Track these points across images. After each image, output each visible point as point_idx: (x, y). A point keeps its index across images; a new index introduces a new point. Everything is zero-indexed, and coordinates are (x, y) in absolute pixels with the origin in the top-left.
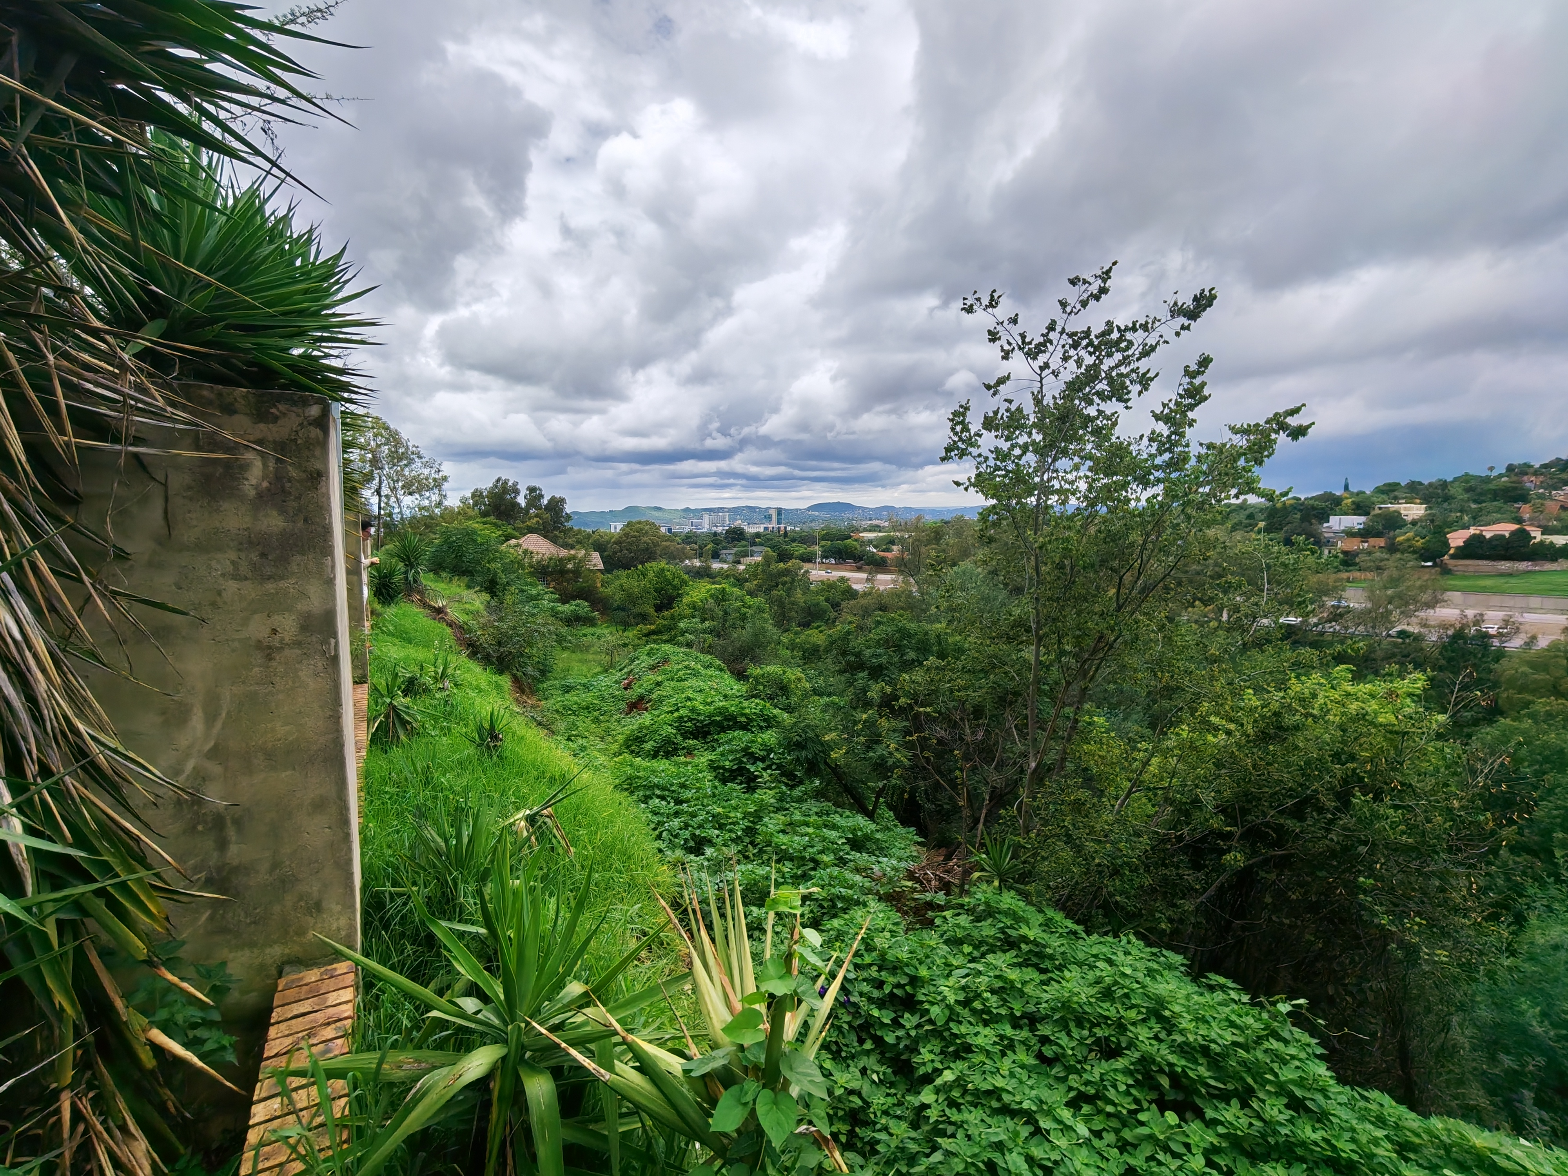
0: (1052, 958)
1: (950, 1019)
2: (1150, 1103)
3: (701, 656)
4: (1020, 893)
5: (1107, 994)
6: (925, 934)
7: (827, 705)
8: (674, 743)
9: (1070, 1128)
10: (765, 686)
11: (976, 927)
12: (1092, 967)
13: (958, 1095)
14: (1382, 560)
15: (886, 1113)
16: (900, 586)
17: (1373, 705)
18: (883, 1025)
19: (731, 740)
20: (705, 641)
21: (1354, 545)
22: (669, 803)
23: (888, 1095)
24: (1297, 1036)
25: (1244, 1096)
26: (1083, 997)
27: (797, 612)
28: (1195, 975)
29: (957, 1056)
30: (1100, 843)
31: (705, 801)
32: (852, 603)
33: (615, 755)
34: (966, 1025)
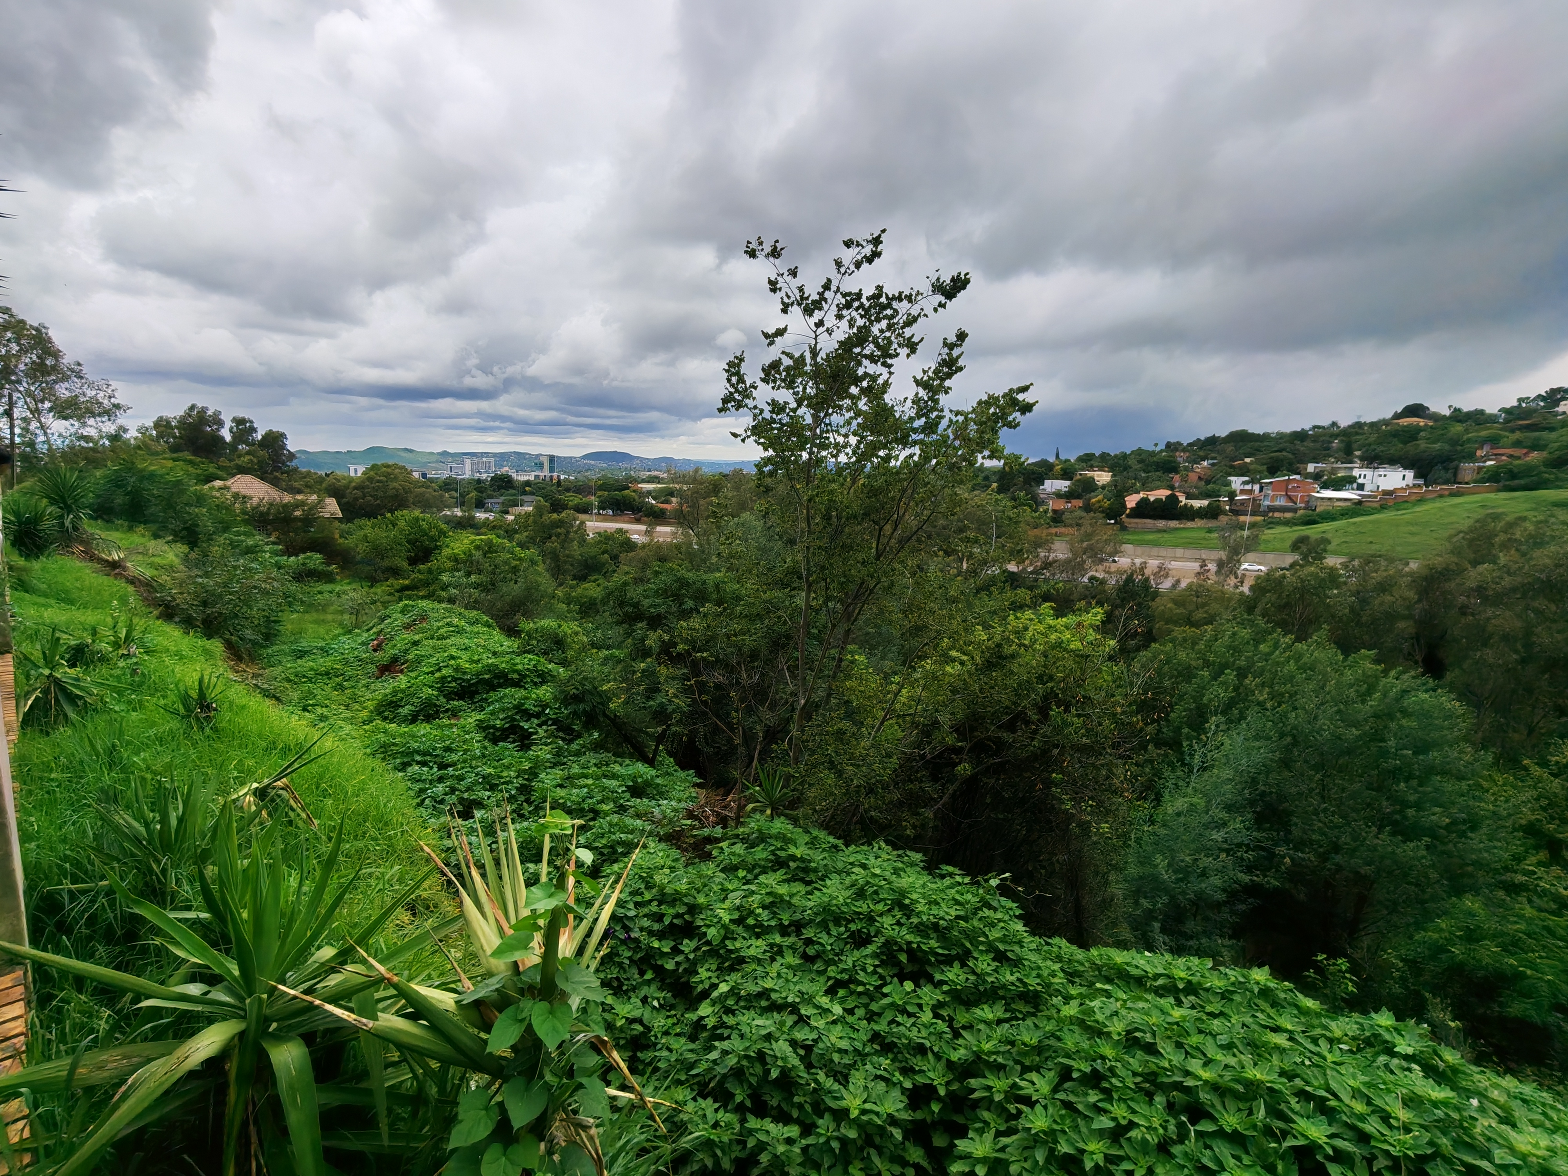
0: (815, 870)
1: (725, 938)
2: (892, 977)
3: (466, 613)
4: (787, 816)
5: (861, 894)
6: (703, 866)
7: (606, 659)
8: (436, 705)
9: (828, 1011)
10: (538, 641)
11: (751, 853)
12: (848, 874)
13: (732, 1003)
14: (1081, 518)
15: (666, 1033)
16: (680, 539)
17: (1068, 635)
18: (663, 955)
19: (501, 698)
20: (470, 596)
21: (1061, 505)
22: (431, 768)
23: (668, 1017)
24: (1003, 904)
25: (963, 958)
26: (841, 899)
27: (572, 565)
28: (931, 868)
29: (732, 969)
30: (858, 766)
31: (474, 763)
32: (631, 555)
33: (364, 723)
34: (740, 940)
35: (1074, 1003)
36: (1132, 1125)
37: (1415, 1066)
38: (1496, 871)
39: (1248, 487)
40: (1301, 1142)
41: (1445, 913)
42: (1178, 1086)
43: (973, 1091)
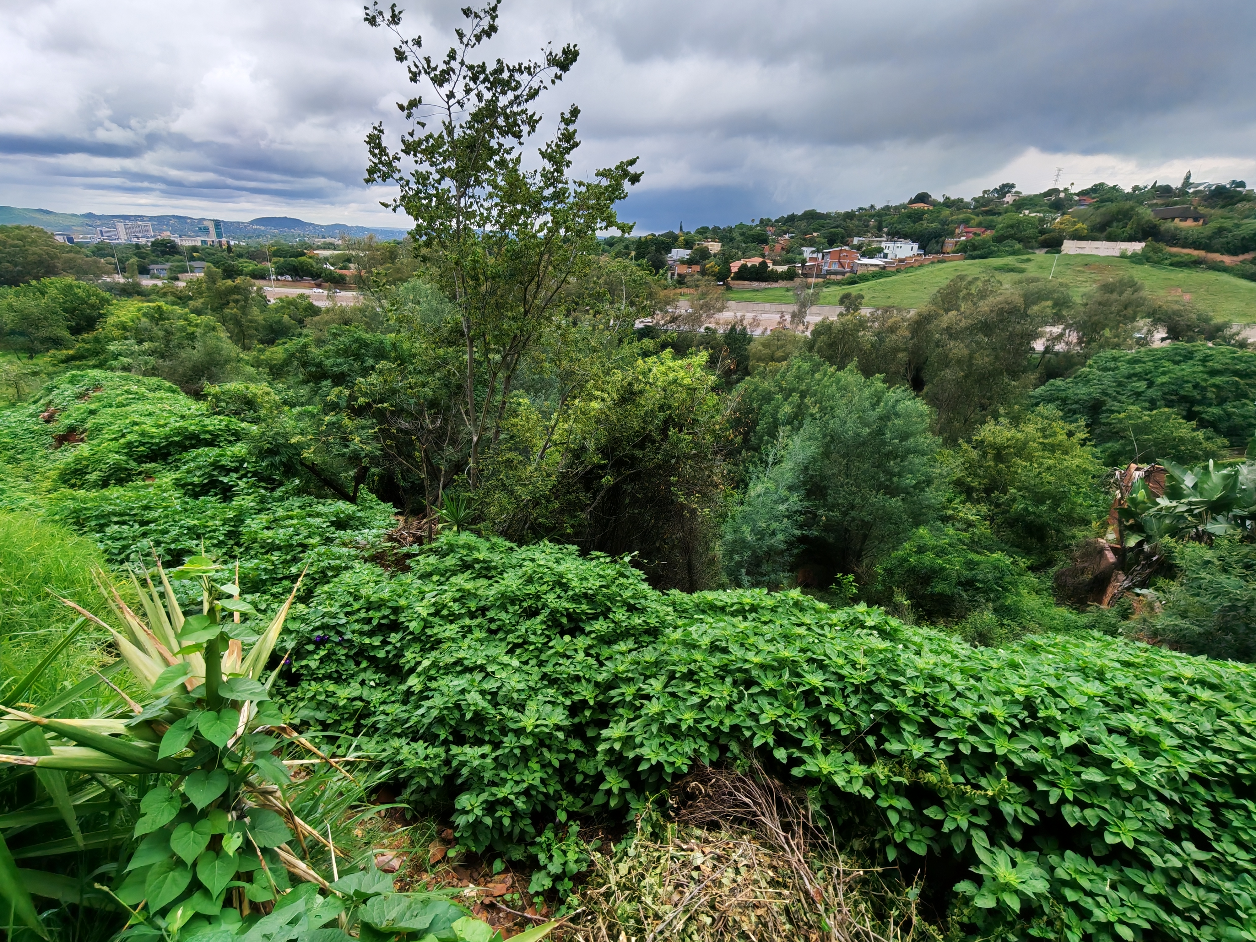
0: (495, 568)
1: (425, 627)
2: (555, 635)
3: (145, 380)
4: (472, 531)
5: (530, 580)
6: (402, 577)
7: (300, 414)
8: (126, 469)
9: (509, 665)
10: (228, 403)
11: (442, 562)
12: (521, 566)
13: (434, 672)
14: (698, 281)
15: (383, 703)
16: (362, 302)
17: (682, 373)
18: (374, 648)
19: (196, 457)
20: (146, 363)
21: (684, 270)
22: (132, 526)
23: (384, 691)
24: (633, 573)
25: (606, 614)
26: (515, 587)
27: (257, 330)
28: (584, 553)
29: (432, 648)
30: (525, 485)
31: (177, 517)
32: (316, 319)
33: (49, 492)
34: (437, 627)
35: (679, 631)
36: (711, 698)
37: (875, 632)
38: (938, 510)
39: (815, 256)
40: (808, 687)
41: (909, 539)
42: (740, 670)
43: (613, 698)
